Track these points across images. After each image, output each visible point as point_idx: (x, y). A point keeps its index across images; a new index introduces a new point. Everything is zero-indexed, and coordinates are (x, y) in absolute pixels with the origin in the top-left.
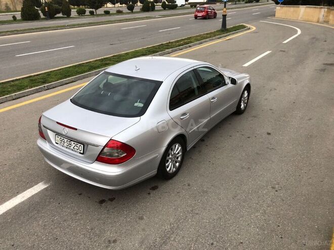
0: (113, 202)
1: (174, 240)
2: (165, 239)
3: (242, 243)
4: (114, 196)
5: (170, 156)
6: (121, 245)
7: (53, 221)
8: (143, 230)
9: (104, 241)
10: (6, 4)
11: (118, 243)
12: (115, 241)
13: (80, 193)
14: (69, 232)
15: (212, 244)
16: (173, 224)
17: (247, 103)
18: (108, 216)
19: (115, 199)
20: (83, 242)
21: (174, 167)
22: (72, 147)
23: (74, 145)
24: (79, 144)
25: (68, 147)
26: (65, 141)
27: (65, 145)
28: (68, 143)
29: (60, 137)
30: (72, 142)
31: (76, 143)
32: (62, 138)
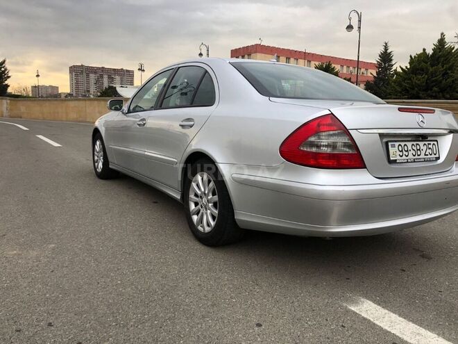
22: (423, 153)
23: (425, 148)
24: (432, 143)
25: (416, 157)
26: (410, 148)
27: (411, 156)
28: (415, 148)
29: (397, 144)
30: (421, 144)
31: (426, 143)
32: (403, 144)
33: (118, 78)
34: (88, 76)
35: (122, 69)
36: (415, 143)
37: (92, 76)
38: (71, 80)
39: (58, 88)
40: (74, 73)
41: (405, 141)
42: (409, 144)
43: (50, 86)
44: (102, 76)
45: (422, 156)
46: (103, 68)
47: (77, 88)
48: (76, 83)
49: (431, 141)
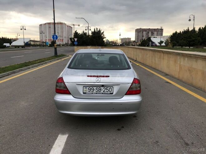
22: (102, 91)
23: (104, 89)
25: (98, 92)
26: (95, 89)
28: (98, 89)
29: (89, 87)
31: (106, 87)
33: (155, 33)
34: (143, 33)
35: (158, 29)
37: (144, 33)
38: (136, 35)
39: (130, 38)
40: (137, 32)
43: (128, 38)
44: (148, 33)
46: (149, 29)
47: (138, 39)
48: (137, 36)
49: (109, 87)
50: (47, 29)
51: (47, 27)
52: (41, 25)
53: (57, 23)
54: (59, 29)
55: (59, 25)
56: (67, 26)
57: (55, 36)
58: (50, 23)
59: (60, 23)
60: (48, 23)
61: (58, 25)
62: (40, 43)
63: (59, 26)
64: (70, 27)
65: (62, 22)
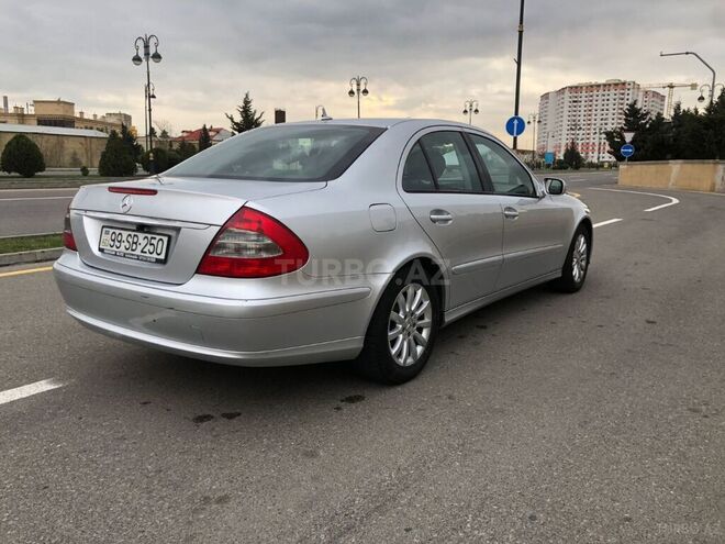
0: (234, 421)
1: (410, 504)
2: (382, 502)
3: (628, 519)
4: (238, 411)
5: (401, 315)
6: (240, 509)
7: (47, 451)
8: (315, 478)
9: (191, 499)
10: (75, 154)
11: (231, 504)
12: (222, 500)
13: (145, 400)
14: (86, 474)
15: (532, 518)
16: (405, 469)
17: (585, 270)
18: (214, 446)
19: (239, 414)
20: (123, 498)
21: (409, 354)
22: (140, 248)
23: (144, 243)
24: (158, 237)
25: (129, 251)
26: (124, 239)
27: (122, 249)
28: (130, 240)
29: (112, 231)
30: (141, 236)
31: (149, 236)
32: (117, 232)
36: (133, 234)
41: (122, 229)
42: (125, 234)
45: (138, 252)
49: (158, 234)
50: (566, 109)
51: (567, 99)
52: (546, 96)
53: (605, 85)
54: (611, 106)
55: (613, 91)
56: (641, 94)
57: (516, 122)
58: (576, 87)
59: (616, 85)
60: (571, 88)
61: (607, 92)
62: (534, 157)
63: (612, 96)
64: (655, 94)
65: (623, 80)
